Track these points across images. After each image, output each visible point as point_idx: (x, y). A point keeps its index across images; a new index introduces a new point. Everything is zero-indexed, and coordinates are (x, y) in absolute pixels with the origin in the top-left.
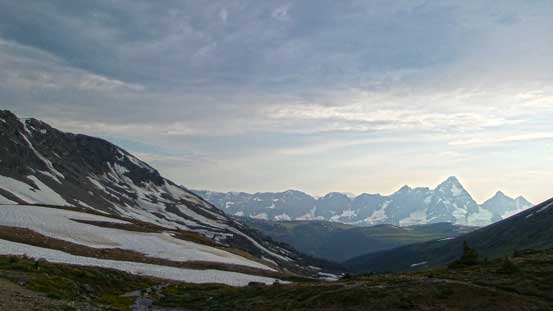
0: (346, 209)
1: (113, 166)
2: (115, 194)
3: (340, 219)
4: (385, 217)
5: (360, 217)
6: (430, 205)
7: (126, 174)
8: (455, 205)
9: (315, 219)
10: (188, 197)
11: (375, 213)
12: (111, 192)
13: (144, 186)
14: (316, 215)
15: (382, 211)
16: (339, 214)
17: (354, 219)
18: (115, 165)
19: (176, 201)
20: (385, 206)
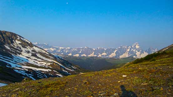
0: (103, 53)
1: (15, 41)
2: (14, 50)
3: (101, 56)
4: (115, 55)
5: (108, 55)
6: (129, 51)
7: (20, 44)
8: (137, 51)
9: (94, 56)
10: (41, 51)
11: (112, 54)
12: (12, 50)
13: (26, 48)
14: (94, 54)
15: (114, 53)
16: (101, 54)
17: (106, 56)
18: (16, 41)
19: (37, 52)
20: (115, 52)
